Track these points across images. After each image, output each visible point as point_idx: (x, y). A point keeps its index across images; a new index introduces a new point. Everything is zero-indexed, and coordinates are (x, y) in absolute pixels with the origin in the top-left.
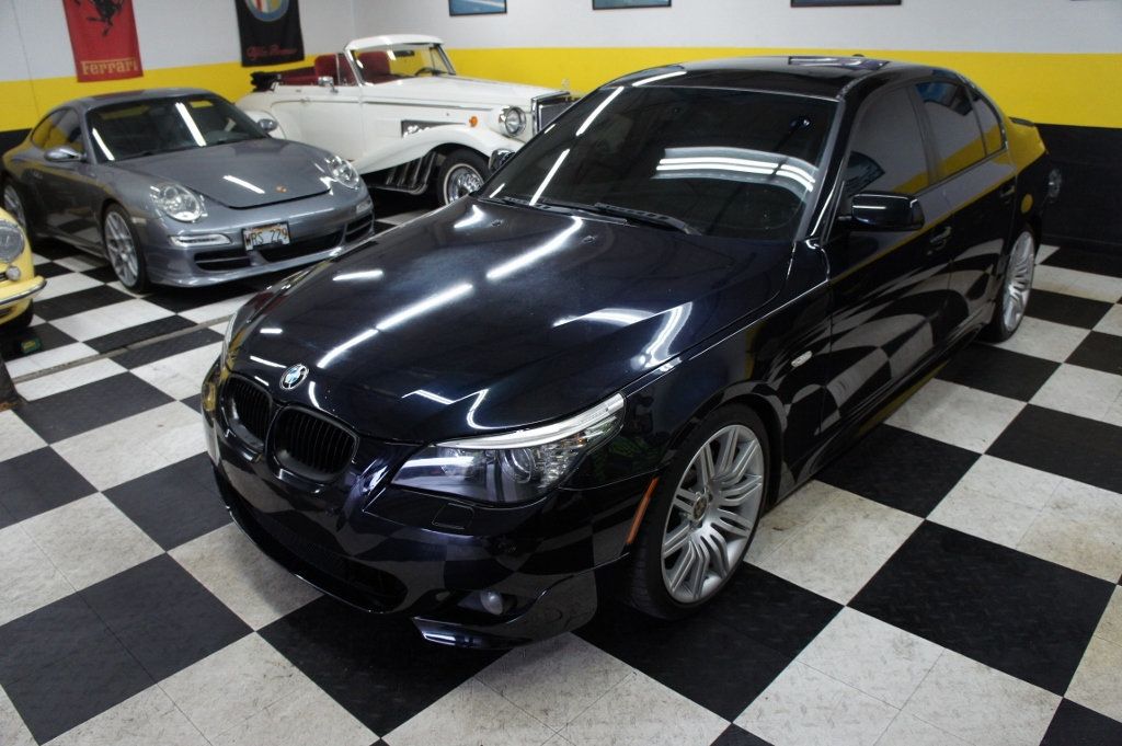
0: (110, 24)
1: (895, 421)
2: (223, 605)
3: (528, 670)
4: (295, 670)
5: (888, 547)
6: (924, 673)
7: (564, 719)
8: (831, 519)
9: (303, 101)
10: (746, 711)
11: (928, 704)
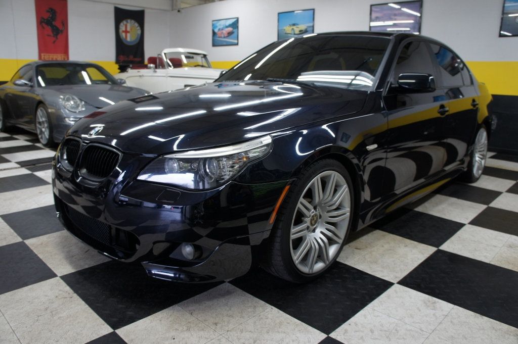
0: (57, 38)
1: (420, 209)
2: (45, 264)
3: (209, 303)
4: (75, 295)
5: (418, 259)
6: (443, 317)
7: (227, 328)
8: (386, 246)
9: (140, 76)
10: (337, 330)
11: (447, 332)
